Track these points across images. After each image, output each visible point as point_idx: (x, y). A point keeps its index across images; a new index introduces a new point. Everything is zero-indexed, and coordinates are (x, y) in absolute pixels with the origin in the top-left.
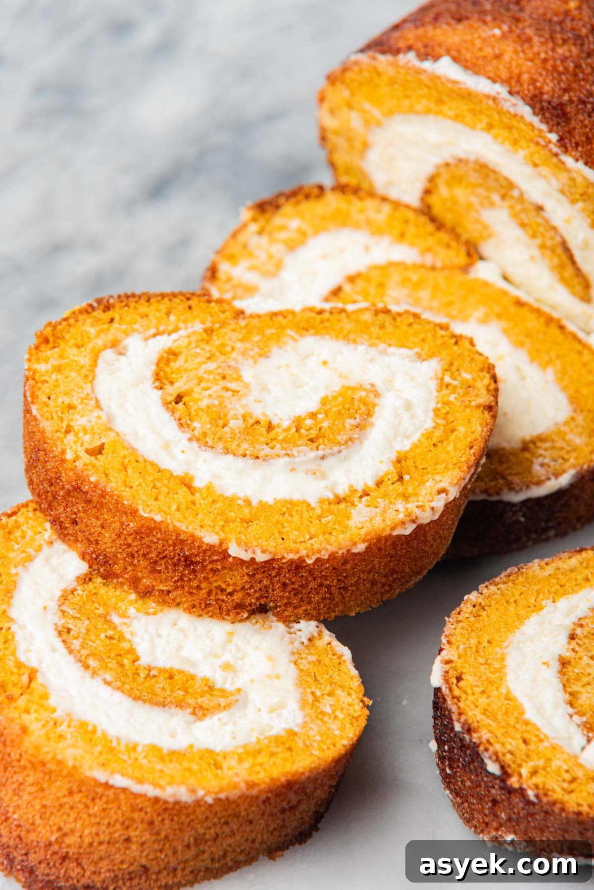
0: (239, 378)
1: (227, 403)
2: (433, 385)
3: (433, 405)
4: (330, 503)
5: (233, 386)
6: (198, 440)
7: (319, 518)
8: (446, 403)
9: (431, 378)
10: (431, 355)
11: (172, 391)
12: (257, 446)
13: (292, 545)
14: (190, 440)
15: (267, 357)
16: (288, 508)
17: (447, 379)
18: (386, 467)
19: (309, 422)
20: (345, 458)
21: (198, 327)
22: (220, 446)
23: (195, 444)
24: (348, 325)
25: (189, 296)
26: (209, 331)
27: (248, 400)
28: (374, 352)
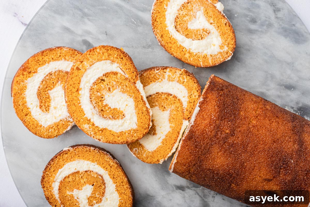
0: (114, 90)
1: (105, 90)
2: (130, 129)
3: (123, 131)
4: (87, 119)
5: (111, 89)
6: (91, 88)
7: (82, 118)
8: (125, 133)
9: (131, 128)
10: (138, 126)
11: (104, 78)
12: (94, 100)
13: (73, 116)
14: (91, 86)
15: (123, 93)
16: (82, 111)
17: (132, 131)
18: (101, 127)
19: (107, 108)
20: (100, 118)
21: (127, 76)
22: (91, 93)
23: (90, 87)
24: (140, 106)
25: (136, 71)
26: (126, 79)
27: (108, 94)
28: (134, 113)
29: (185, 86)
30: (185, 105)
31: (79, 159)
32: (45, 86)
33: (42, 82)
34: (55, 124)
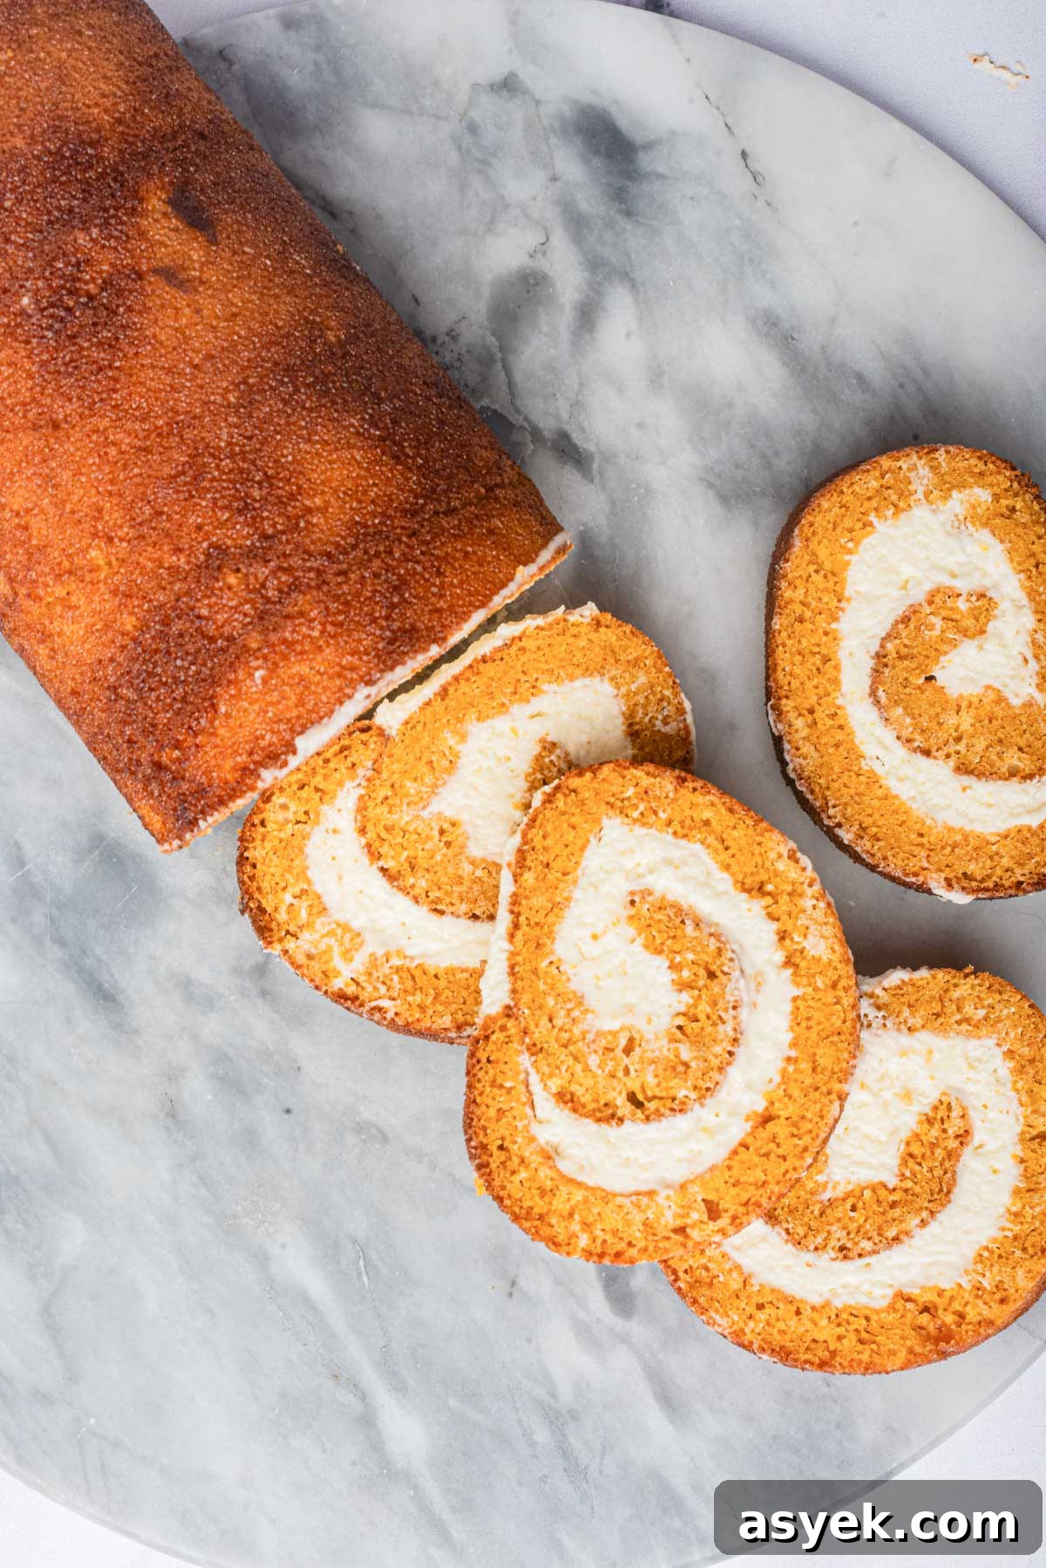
0: (614, 1034)
1: (649, 1055)
2: (640, 831)
3: (670, 838)
4: (795, 974)
5: (623, 1042)
6: (704, 1097)
7: (816, 989)
8: (669, 823)
9: (631, 831)
10: (597, 821)
11: (624, 1108)
12: (721, 1037)
13: (848, 1024)
14: (702, 1105)
15: (582, 997)
16: (799, 1019)
17: (636, 814)
18: (758, 906)
19: (686, 974)
20: (741, 946)
21: (525, 1060)
22: (715, 1076)
23: (708, 1101)
24: (539, 901)
25: (475, 1060)
26: (535, 1050)
27: (647, 1031)
28: (582, 882)
29: (303, 874)
30: (348, 796)
31: (928, 822)
32: (897, 1212)
33: (896, 1239)
34: (943, 1030)
